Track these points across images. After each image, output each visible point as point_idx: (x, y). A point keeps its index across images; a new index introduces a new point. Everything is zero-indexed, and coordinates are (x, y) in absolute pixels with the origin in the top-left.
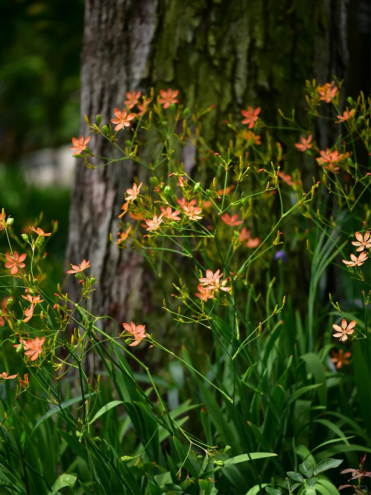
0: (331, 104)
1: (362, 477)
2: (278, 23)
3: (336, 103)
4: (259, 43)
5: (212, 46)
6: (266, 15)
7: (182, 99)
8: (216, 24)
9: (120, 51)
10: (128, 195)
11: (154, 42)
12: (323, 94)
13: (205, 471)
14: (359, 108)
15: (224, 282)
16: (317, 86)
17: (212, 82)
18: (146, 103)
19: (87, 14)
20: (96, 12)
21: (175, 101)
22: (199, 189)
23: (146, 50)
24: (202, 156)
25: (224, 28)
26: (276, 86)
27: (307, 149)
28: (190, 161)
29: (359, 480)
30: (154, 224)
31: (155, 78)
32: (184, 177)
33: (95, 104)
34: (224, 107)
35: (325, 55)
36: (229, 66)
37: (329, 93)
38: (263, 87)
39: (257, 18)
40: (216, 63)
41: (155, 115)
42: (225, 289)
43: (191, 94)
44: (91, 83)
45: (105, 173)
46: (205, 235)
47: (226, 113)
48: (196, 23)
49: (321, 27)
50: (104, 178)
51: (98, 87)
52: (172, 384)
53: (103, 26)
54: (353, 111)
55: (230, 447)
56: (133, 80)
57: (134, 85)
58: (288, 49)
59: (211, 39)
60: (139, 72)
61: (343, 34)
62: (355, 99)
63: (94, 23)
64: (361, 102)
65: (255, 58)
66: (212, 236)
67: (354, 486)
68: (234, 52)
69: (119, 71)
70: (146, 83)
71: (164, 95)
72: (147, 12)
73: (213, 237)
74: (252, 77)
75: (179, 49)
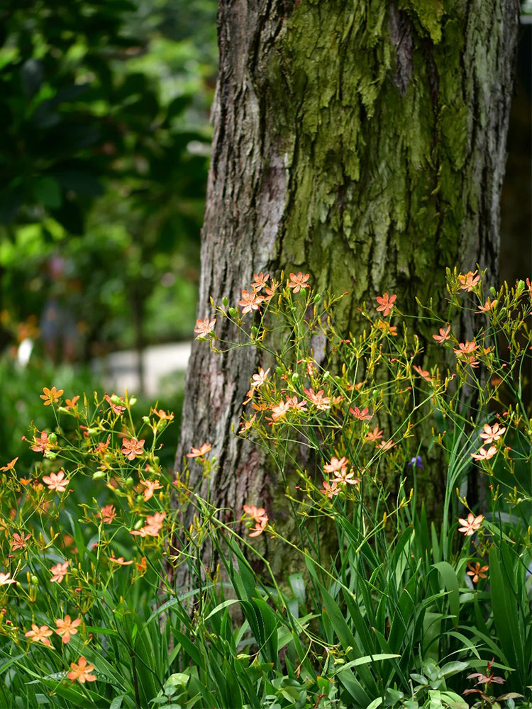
0: (472, 293)
1: (488, 682)
2: (422, 204)
3: (478, 293)
4: (400, 226)
5: (348, 227)
6: (409, 195)
7: (314, 283)
8: (353, 203)
9: (246, 228)
10: (254, 381)
11: (283, 220)
12: (463, 282)
13: (327, 673)
14: (502, 299)
15: (351, 475)
16: (458, 274)
17: (347, 266)
18: (275, 286)
19: (210, 186)
20: (220, 185)
21: (306, 286)
22: (328, 377)
23: (275, 229)
24: (333, 346)
25: (362, 208)
26: (417, 273)
27: (446, 341)
28: (320, 353)
29: (486, 685)
30: (280, 411)
31: (283, 260)
32: (313, 363)
33: (216, 287)
34: (358, 295)
35: (474, 240)
36: (366, 249)
37: (470, 282)
38: (403, 274)
39: (399, 198)
40: (352, 246)
41: (284, 300)
42: (352, 482)
43: (323, 279)
44: (212, 263)
45: (225, 363)
46: (333, 425)
47: (361, 300)
48: (331, 202)
49: (469, 209)
50: (224, 369)
51: (219, 268)
52: (293, 598)
53: (228, 201)
54: (496, 302)
55: (352, 648)
56: (259, 261)
57: (261, 267)
58: (432, 233)
59: (348, 220)
60: (267, 252)
61: (495, 218)
62: (497, 289)
63: (217, 196)
64: (504, 293)
65: (394, 242)
66: (340, 426)
67: (481, 692)
68: (372, 235)
69: (243, 251)
70: (274, 265)
71: (294, 278)
72: (277, 186)
73: (342, 427)
74: (391, 262)
75: (312, 228)
